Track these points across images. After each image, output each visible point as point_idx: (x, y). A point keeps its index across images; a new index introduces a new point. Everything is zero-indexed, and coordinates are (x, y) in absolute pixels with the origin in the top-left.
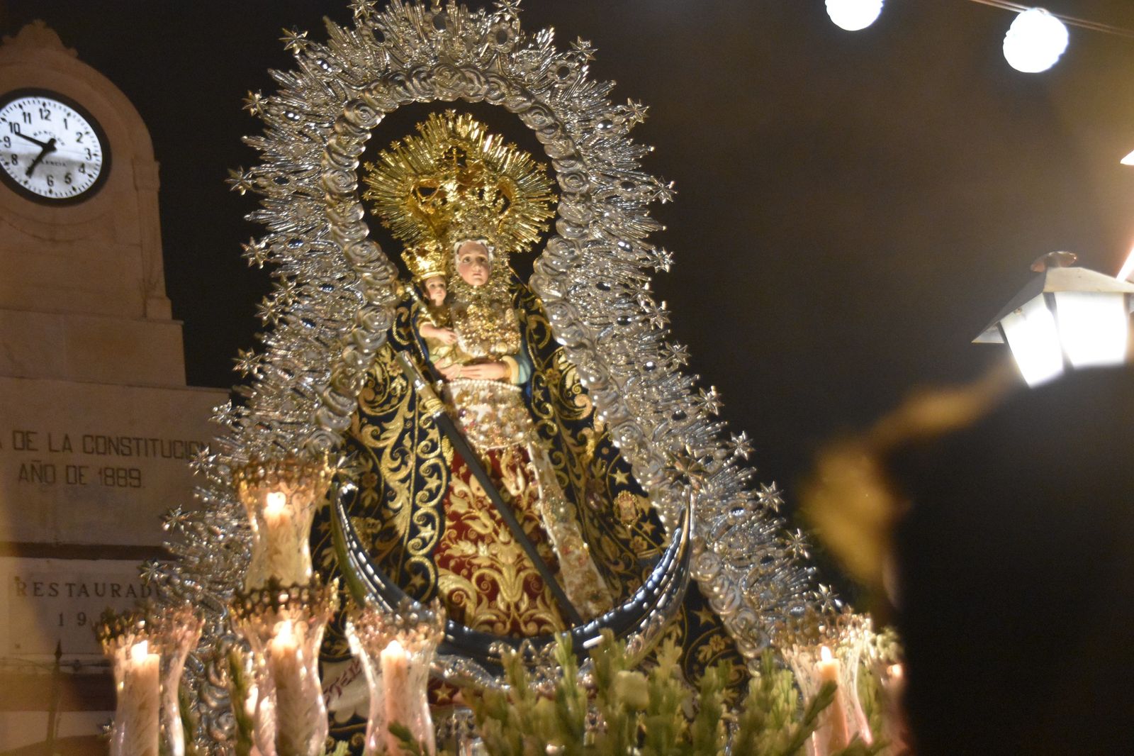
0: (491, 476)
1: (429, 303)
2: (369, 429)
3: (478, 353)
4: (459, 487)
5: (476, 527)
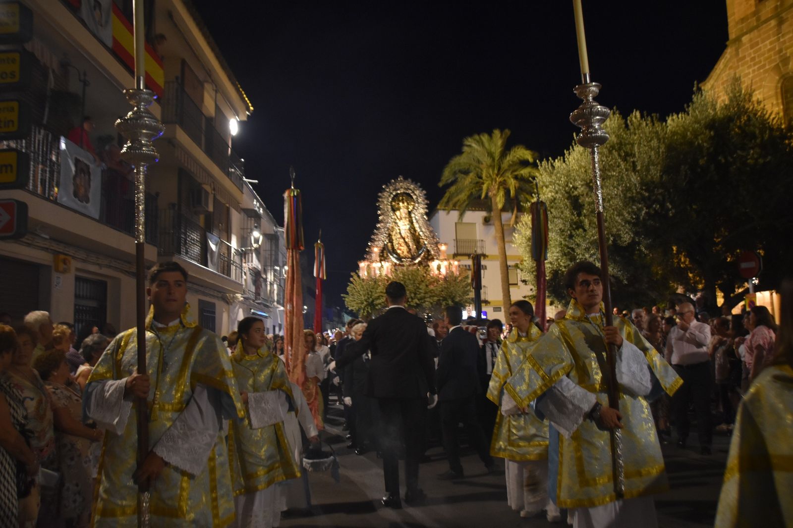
3: (403, 224)
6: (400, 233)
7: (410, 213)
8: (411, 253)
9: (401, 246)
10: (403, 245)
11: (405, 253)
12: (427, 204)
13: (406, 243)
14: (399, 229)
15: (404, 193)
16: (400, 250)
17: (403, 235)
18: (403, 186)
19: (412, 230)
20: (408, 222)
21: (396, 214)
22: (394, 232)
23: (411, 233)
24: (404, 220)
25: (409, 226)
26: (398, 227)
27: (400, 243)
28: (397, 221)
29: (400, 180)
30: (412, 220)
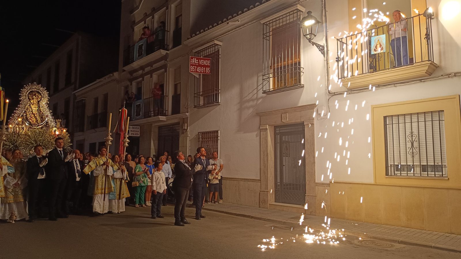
0: (34, 115)
1: (31, 104)
3: (35, 107)
6: (32, 111)
7: (39, 102)
8: (38, 122)
9: (32, 118)
10: (33, 117)
11: (34, 122)
12: (48, 99)
13: (35, 117)
14: (32, 109)
15: (36, 91)
16: (32, 120)
17: (34, 113)
18: (35, 87)
19: (39, 110)
20: (37, 107)
21: (30, 101)
22: (28, 110)
23: (38, 112)
24: (34, 105)
25: (37, 109)
26: (31, 108)
27: (32, 116)
28: (31, 105)
29: (35, 84)
30: (39, 106)
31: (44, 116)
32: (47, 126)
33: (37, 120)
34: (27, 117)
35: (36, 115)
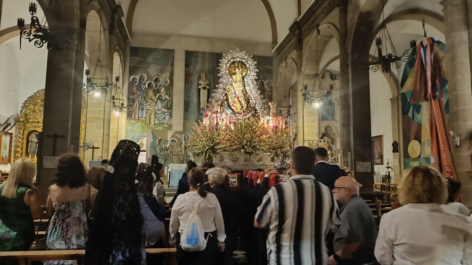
0: (238, 98)
1: (234, 81)
2: (228, 92)
3: (238, 86)
4: (235, 99)
5: (236, 103)
6: (235, 93)
7: (243, 78)
8: (243, 110)
10: (237, 103)
11: (239, 109)
13: (239, 102)
15: (239, 61)
16: (235, 106)
17: (237, 95)
18: (239, 56)
19: (245, 93)
20: (242, 85)
21: (232, 78)
22: (230, 92)
23: (243, 94)
24: (238, 83)
25: (242, 88)
26: (233, 88)
27: (235, 101)
28: (233, 83)
29: (237, 51)
30: (244, 84)
31: (252, 99)
32: (256, 115)
33: (243, 107)
34: (228, 103)
35: (240, 99)
